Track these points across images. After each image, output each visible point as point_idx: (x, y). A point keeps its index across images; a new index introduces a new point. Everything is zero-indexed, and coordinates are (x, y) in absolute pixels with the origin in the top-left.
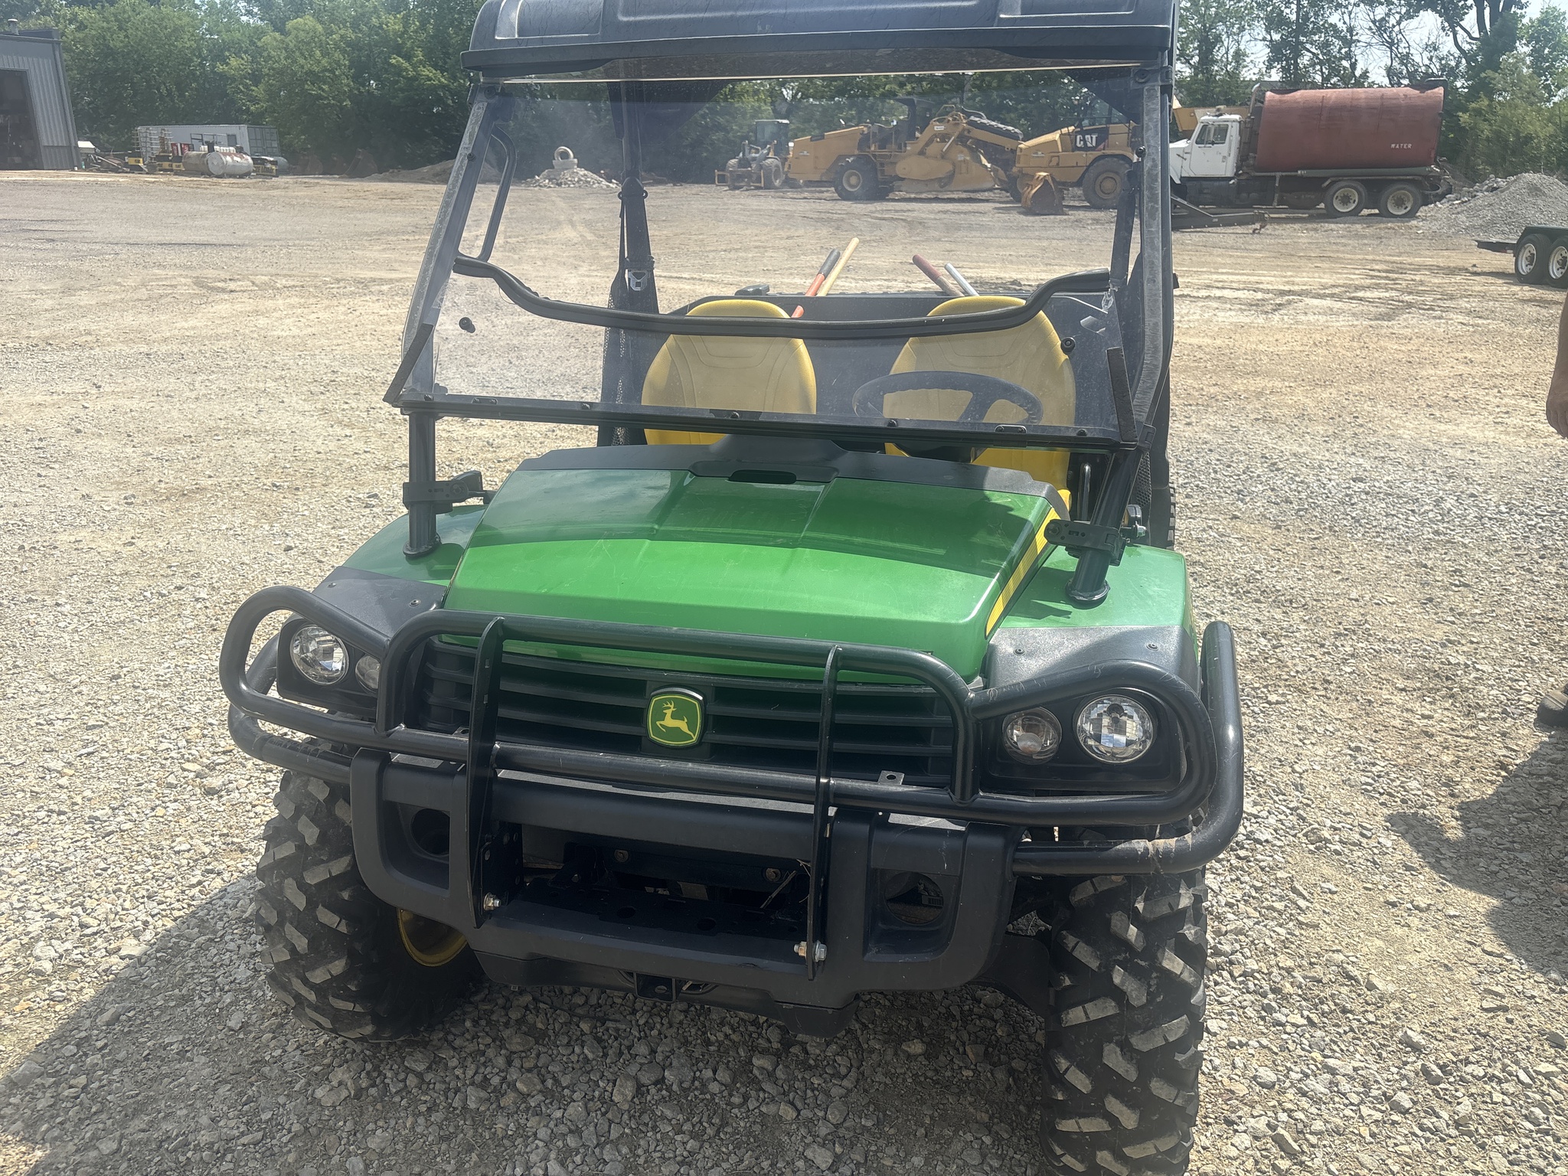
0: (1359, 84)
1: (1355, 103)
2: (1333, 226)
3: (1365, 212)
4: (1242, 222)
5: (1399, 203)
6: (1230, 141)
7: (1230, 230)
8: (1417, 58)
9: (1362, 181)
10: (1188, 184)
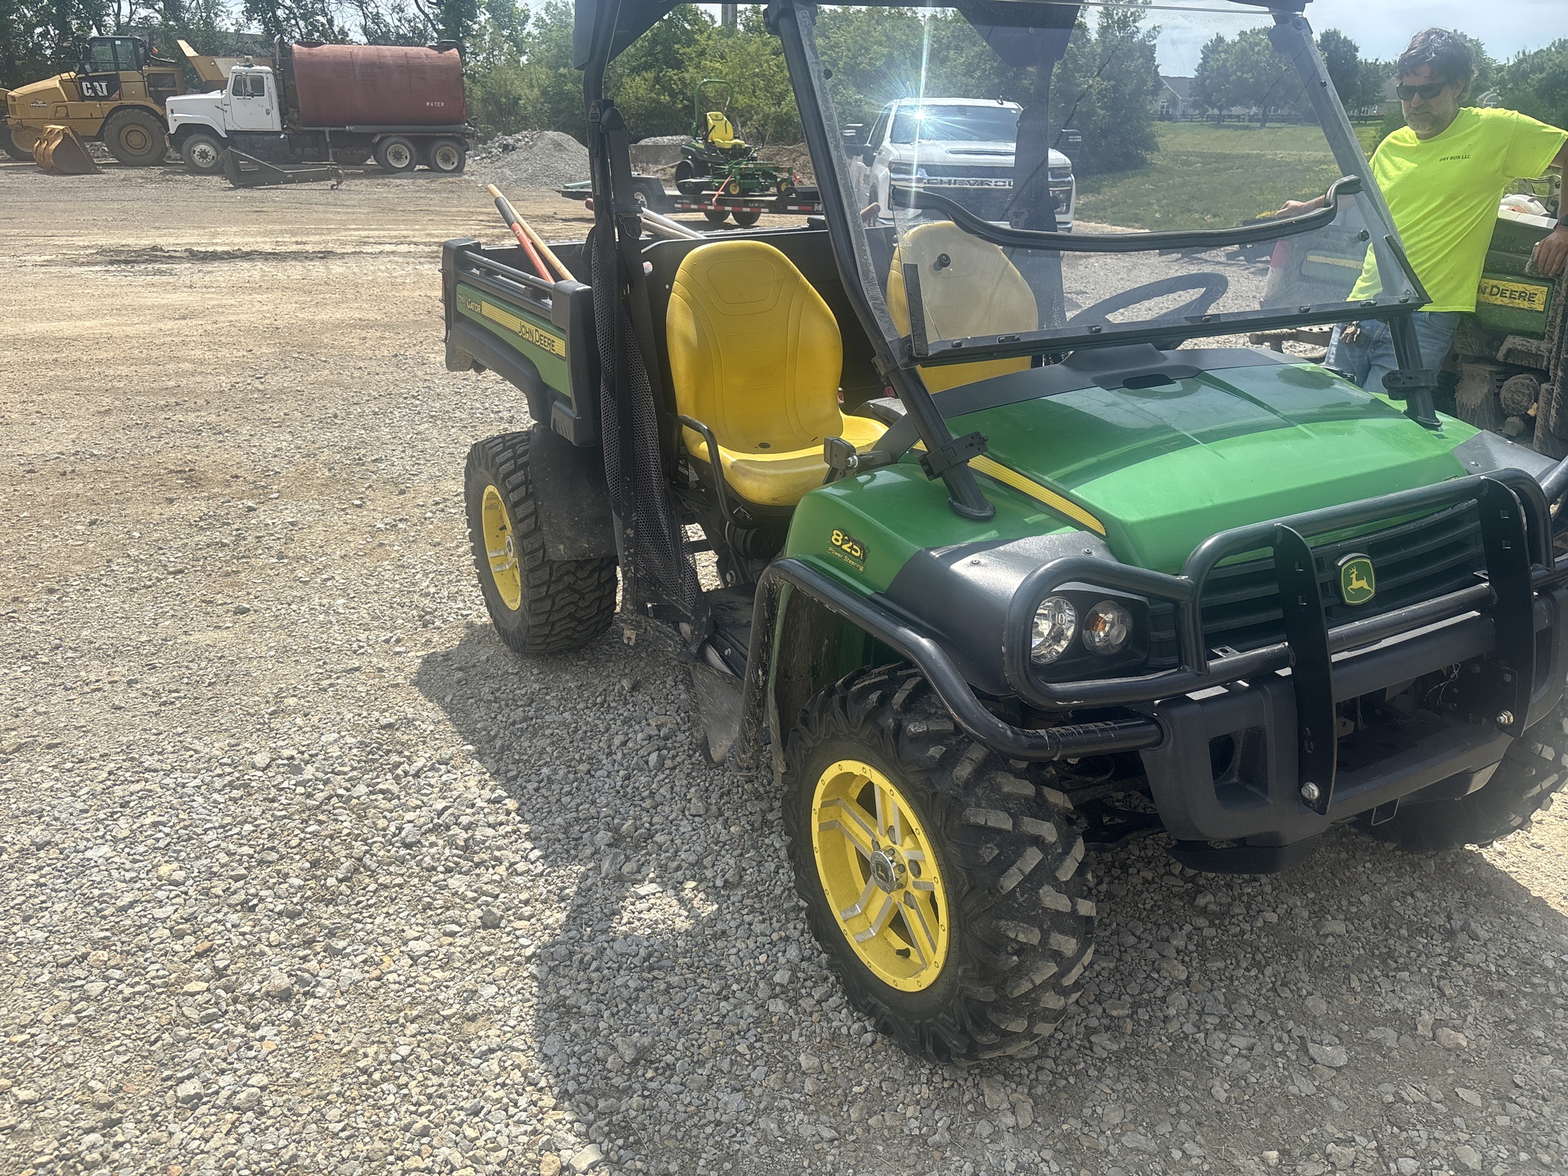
0: (343, 42)
1: (382, 60)
2: (398, 182)
3: (418, 167)
4: (318, 178)
5: (447, 159)
6: (269, 93)
7: (305, 186)
8: (388, 19)
9: (408, 137)
10: (236, 138)
